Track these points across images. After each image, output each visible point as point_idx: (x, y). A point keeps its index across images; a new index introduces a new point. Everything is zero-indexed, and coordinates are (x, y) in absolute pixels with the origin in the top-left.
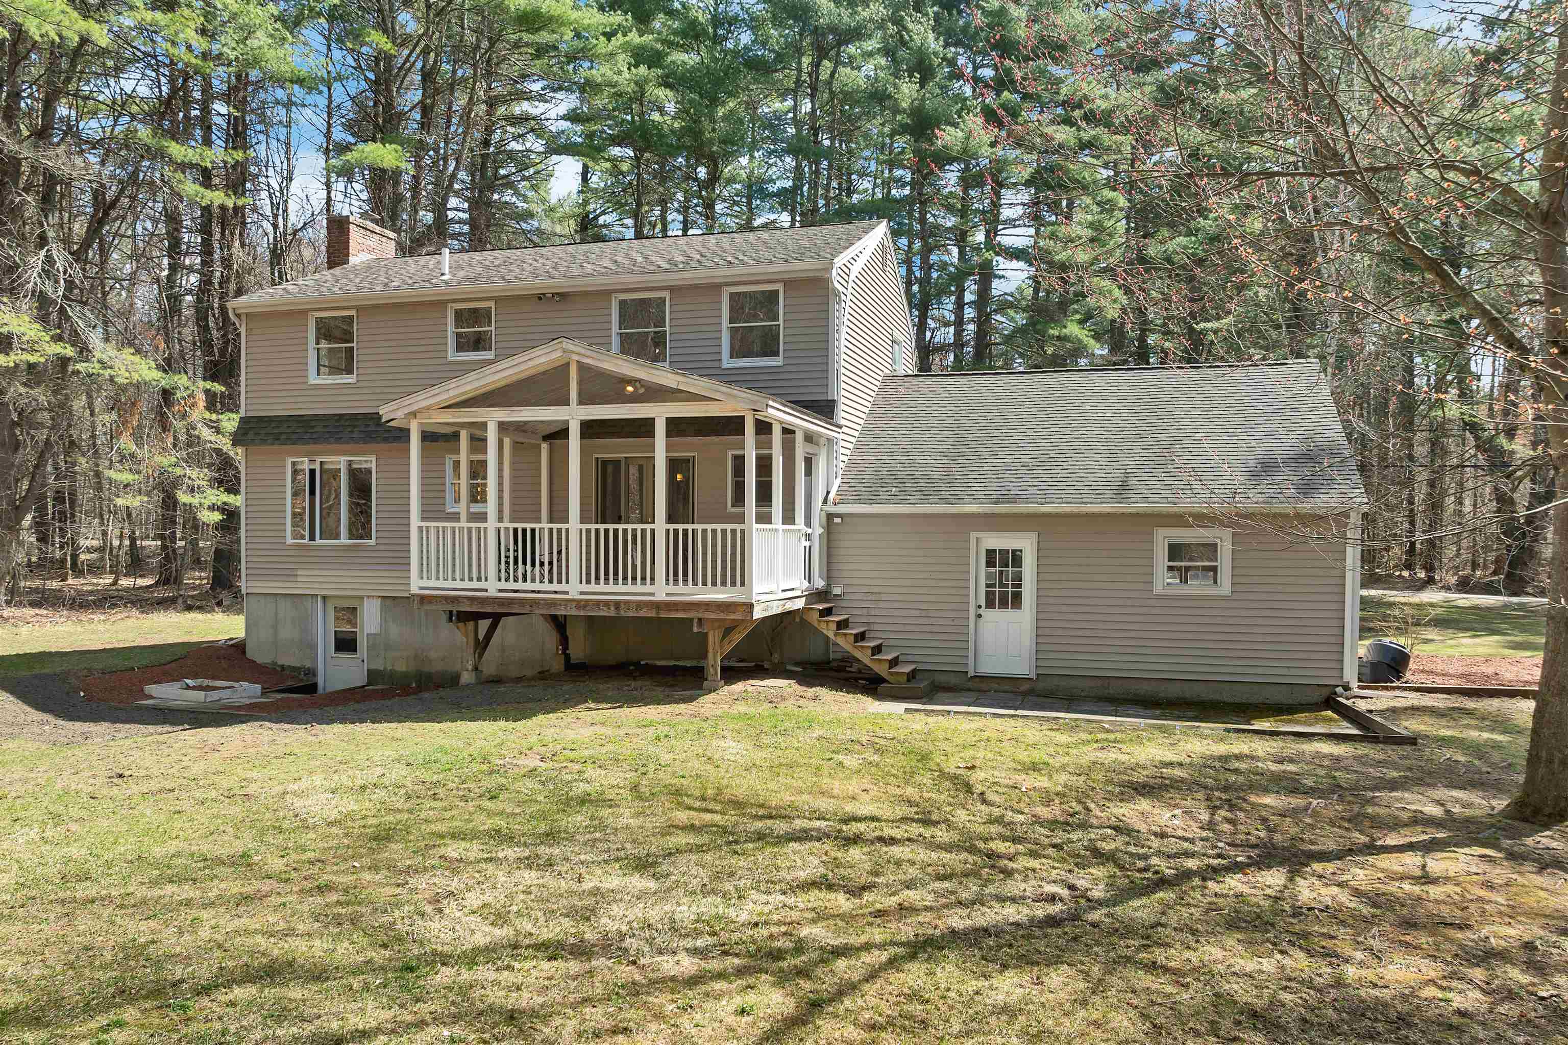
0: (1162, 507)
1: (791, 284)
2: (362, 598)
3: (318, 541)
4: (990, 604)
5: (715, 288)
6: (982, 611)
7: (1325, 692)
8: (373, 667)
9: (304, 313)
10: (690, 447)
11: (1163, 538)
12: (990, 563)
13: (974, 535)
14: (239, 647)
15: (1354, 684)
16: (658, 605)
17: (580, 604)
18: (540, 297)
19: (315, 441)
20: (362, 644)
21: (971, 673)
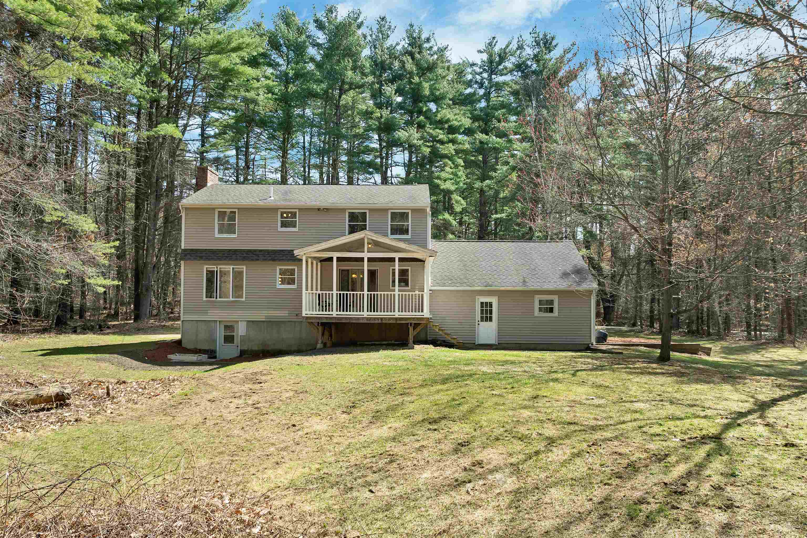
0: (539, 288)
1: (414, 210)
2: (238, 321)
3: (218, 299)
4: (482, 321)
5: (386, 210)
6: (480, 323)
7: (586, 346)
8: (242, 348)
9: (214, 209)
10: (376, 266)
11: (537, 298)
12: (482, 306)
13: (477, 297)
14: (178, 343)
15: (594, 343)
16: (396, 319)
17: (367, 319)
18: (319, 209)
19: (220, 259)
20: (237, 340)
21: (477, 344)
